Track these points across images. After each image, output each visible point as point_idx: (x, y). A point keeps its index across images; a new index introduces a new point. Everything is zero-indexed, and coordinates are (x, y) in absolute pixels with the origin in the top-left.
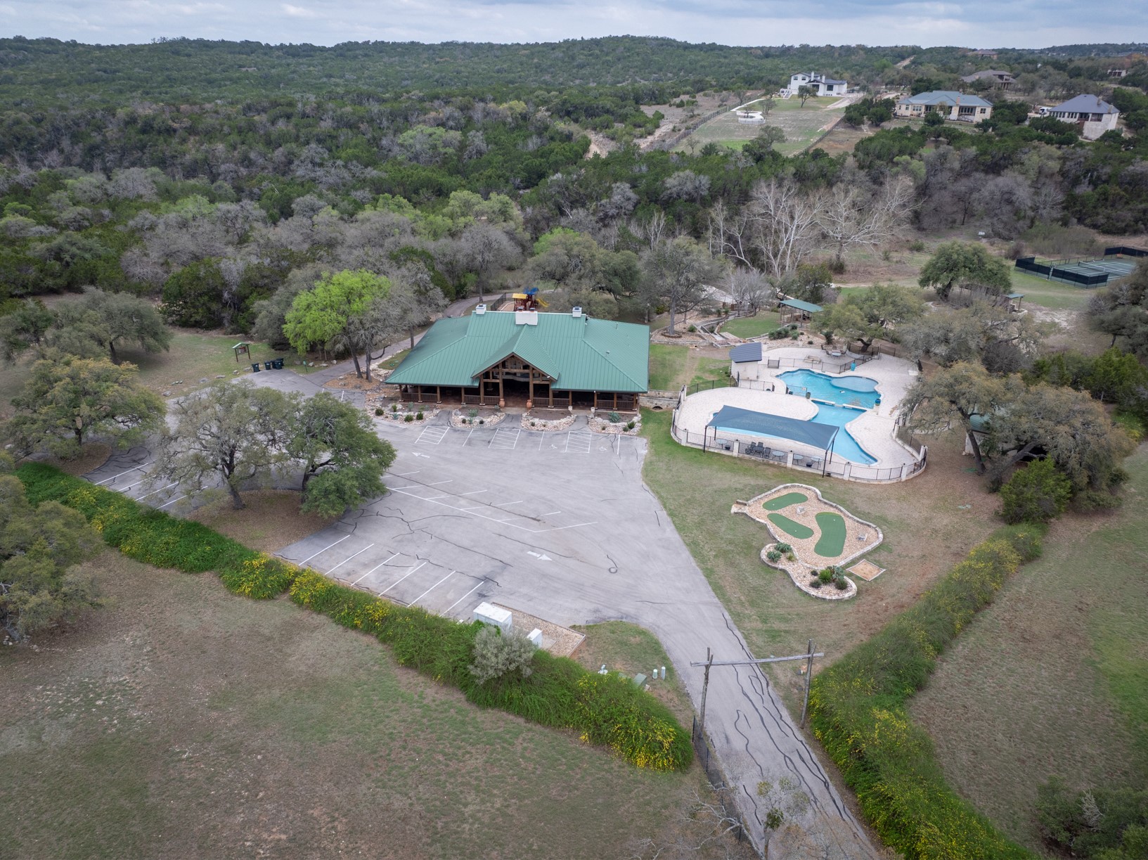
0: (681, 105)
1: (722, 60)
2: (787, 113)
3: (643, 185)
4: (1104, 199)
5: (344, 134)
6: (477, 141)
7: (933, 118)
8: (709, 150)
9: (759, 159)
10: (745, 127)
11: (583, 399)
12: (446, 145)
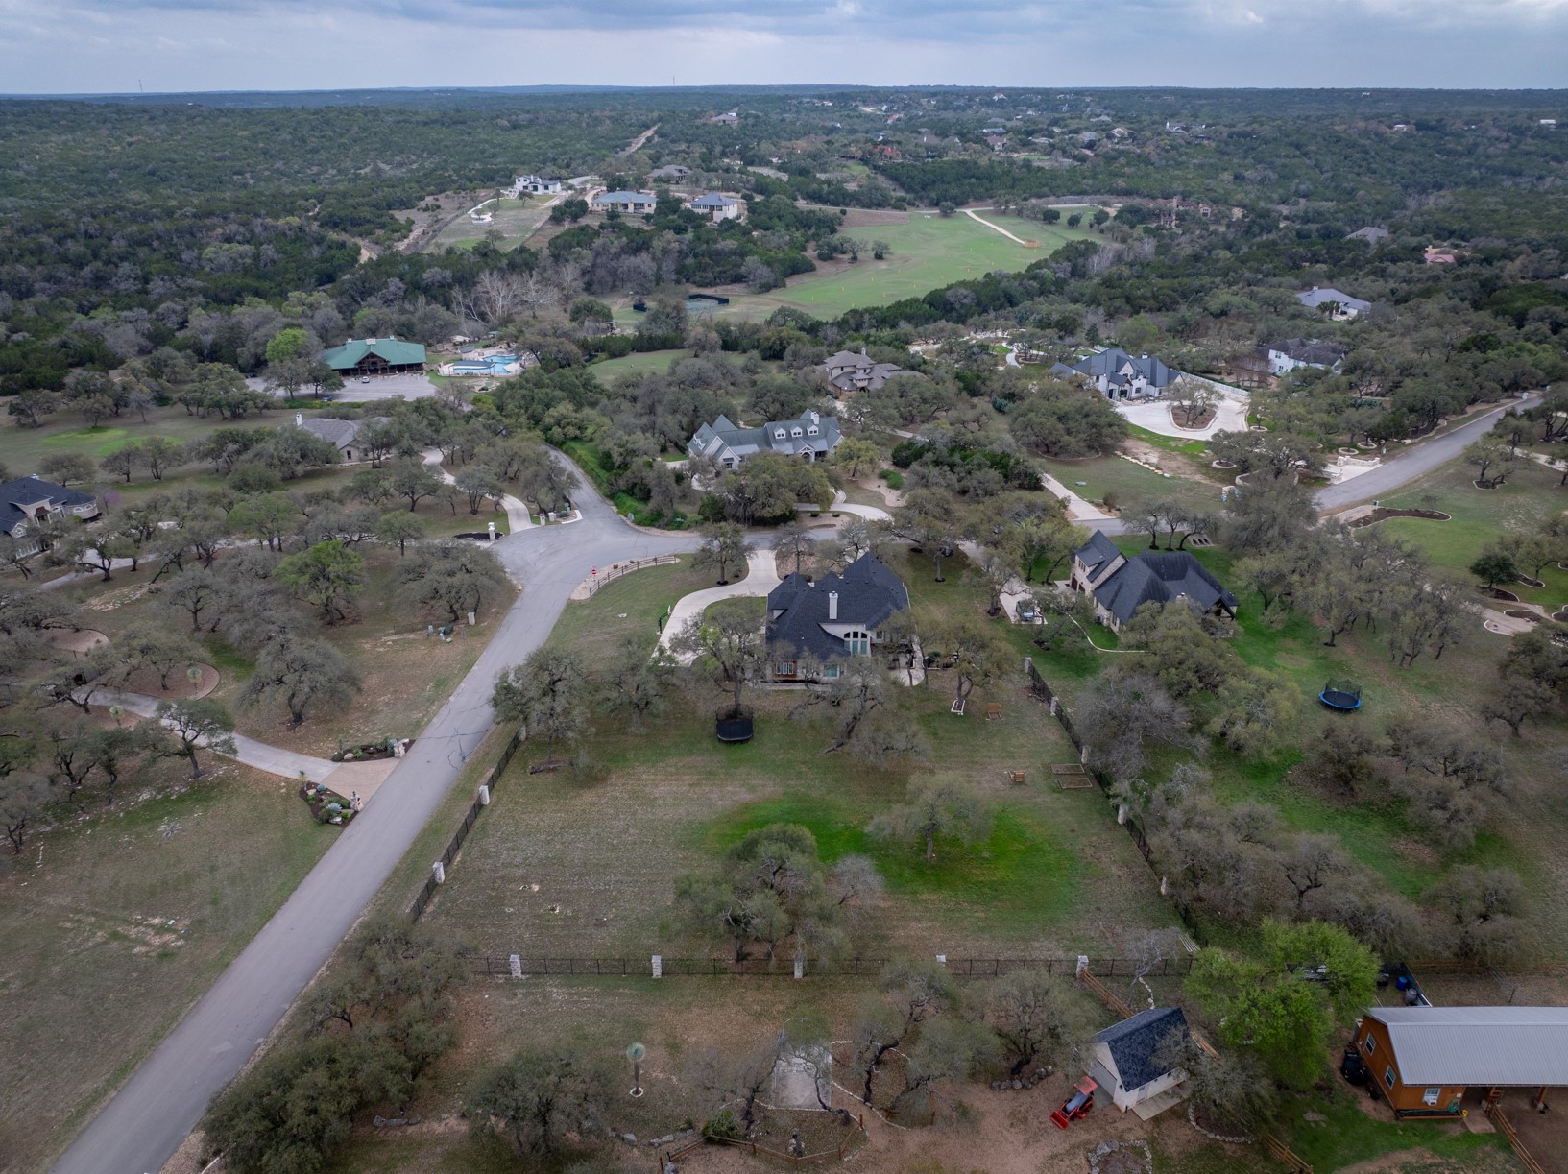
0: (426, 210)
1: (466, 138)
2: (511, 213)
3: (408, 277)
4: (701, 267)
5: (142, 252)
6: (270, 253)
7: (613, 215)
8: (450, 251)
9: (485, 255)
10: (478, 227)
11: (401, 368)
12: (241, 256)
